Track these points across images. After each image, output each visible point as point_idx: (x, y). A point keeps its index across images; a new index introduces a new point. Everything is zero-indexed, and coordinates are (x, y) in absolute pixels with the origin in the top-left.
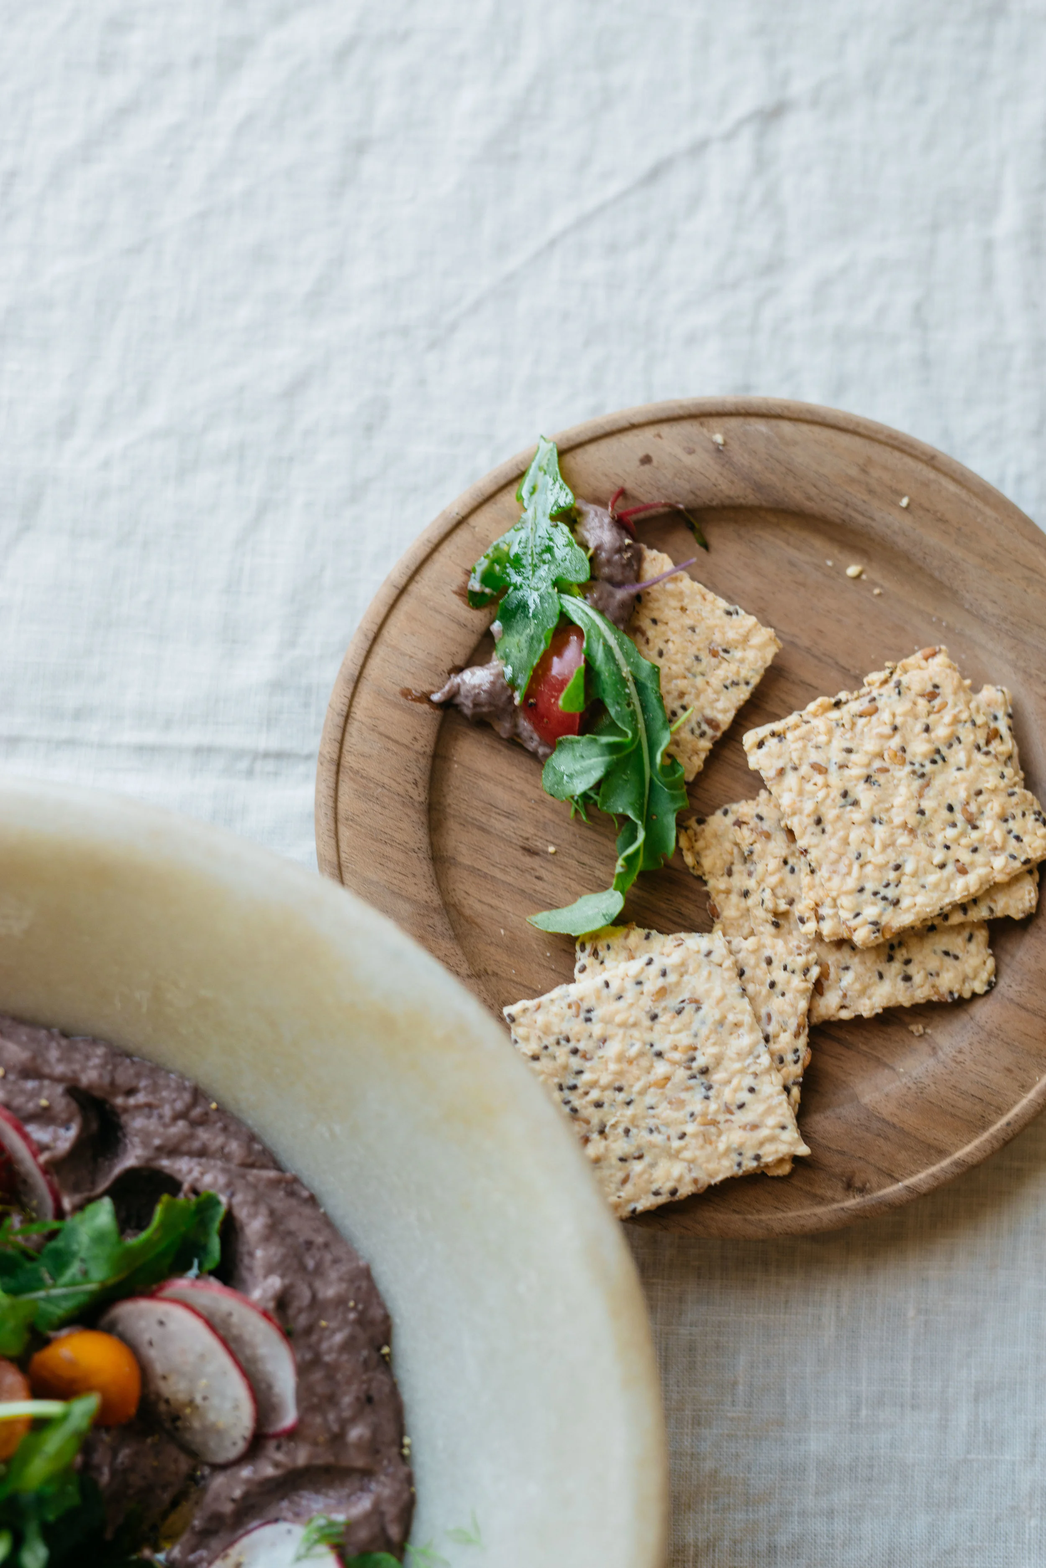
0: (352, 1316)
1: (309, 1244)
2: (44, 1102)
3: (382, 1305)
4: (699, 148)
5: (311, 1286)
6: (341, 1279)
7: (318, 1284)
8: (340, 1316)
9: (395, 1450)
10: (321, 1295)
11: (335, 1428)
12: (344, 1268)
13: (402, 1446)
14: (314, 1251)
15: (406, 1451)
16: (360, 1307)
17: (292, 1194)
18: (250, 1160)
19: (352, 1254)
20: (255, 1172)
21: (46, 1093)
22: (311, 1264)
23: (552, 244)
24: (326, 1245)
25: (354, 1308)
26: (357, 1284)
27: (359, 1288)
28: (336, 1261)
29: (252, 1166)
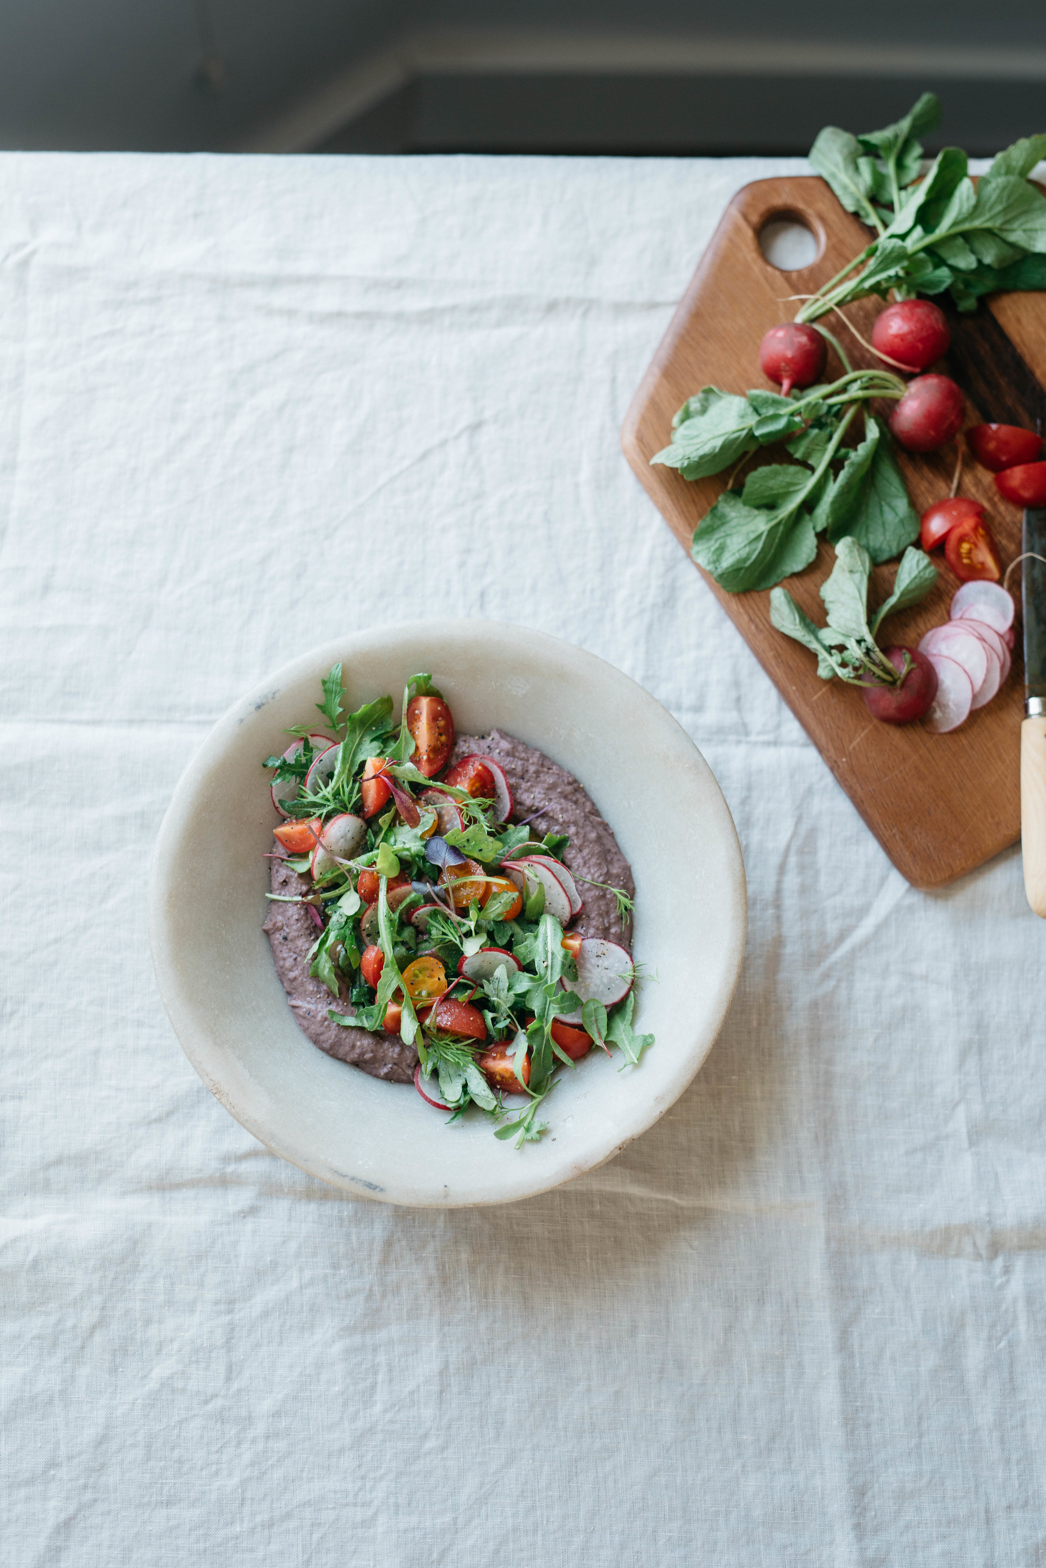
0: (621, 883)
1: (609, 851)
2: (513, 766)
3: (633, 883)
4: (443, 443)
5: (607, 866)
6: (619, 867)
7: (610, 867)
8: (616, 882)
9: (627, 942)
10: (610, 871)
11: (607, 925)
12: (622, 864)
13: (630, 942)
14: (611, 854)
15: (631, 944)
16: (625, 881)
17: (606, 830)
18: (593, 811)
19: (625, 860)
20: (593, 817)
21: (514, 763)
22: (609, 858)
23: (379, 490)
24: (616, 853)
25: (623, 880)
26: (625, 871)
27: (626, 873)
28: (618, 860)
29: (593, 814)
